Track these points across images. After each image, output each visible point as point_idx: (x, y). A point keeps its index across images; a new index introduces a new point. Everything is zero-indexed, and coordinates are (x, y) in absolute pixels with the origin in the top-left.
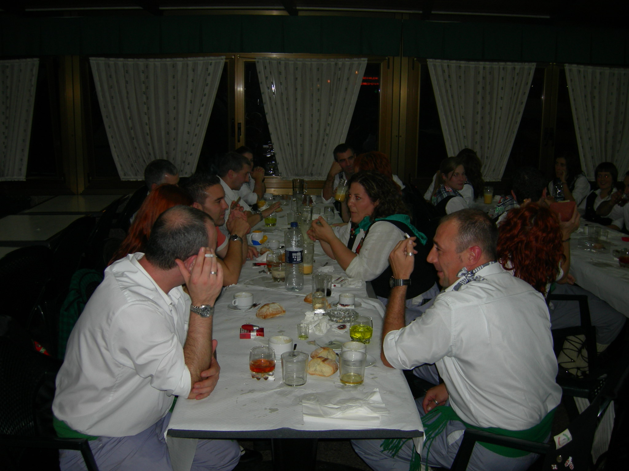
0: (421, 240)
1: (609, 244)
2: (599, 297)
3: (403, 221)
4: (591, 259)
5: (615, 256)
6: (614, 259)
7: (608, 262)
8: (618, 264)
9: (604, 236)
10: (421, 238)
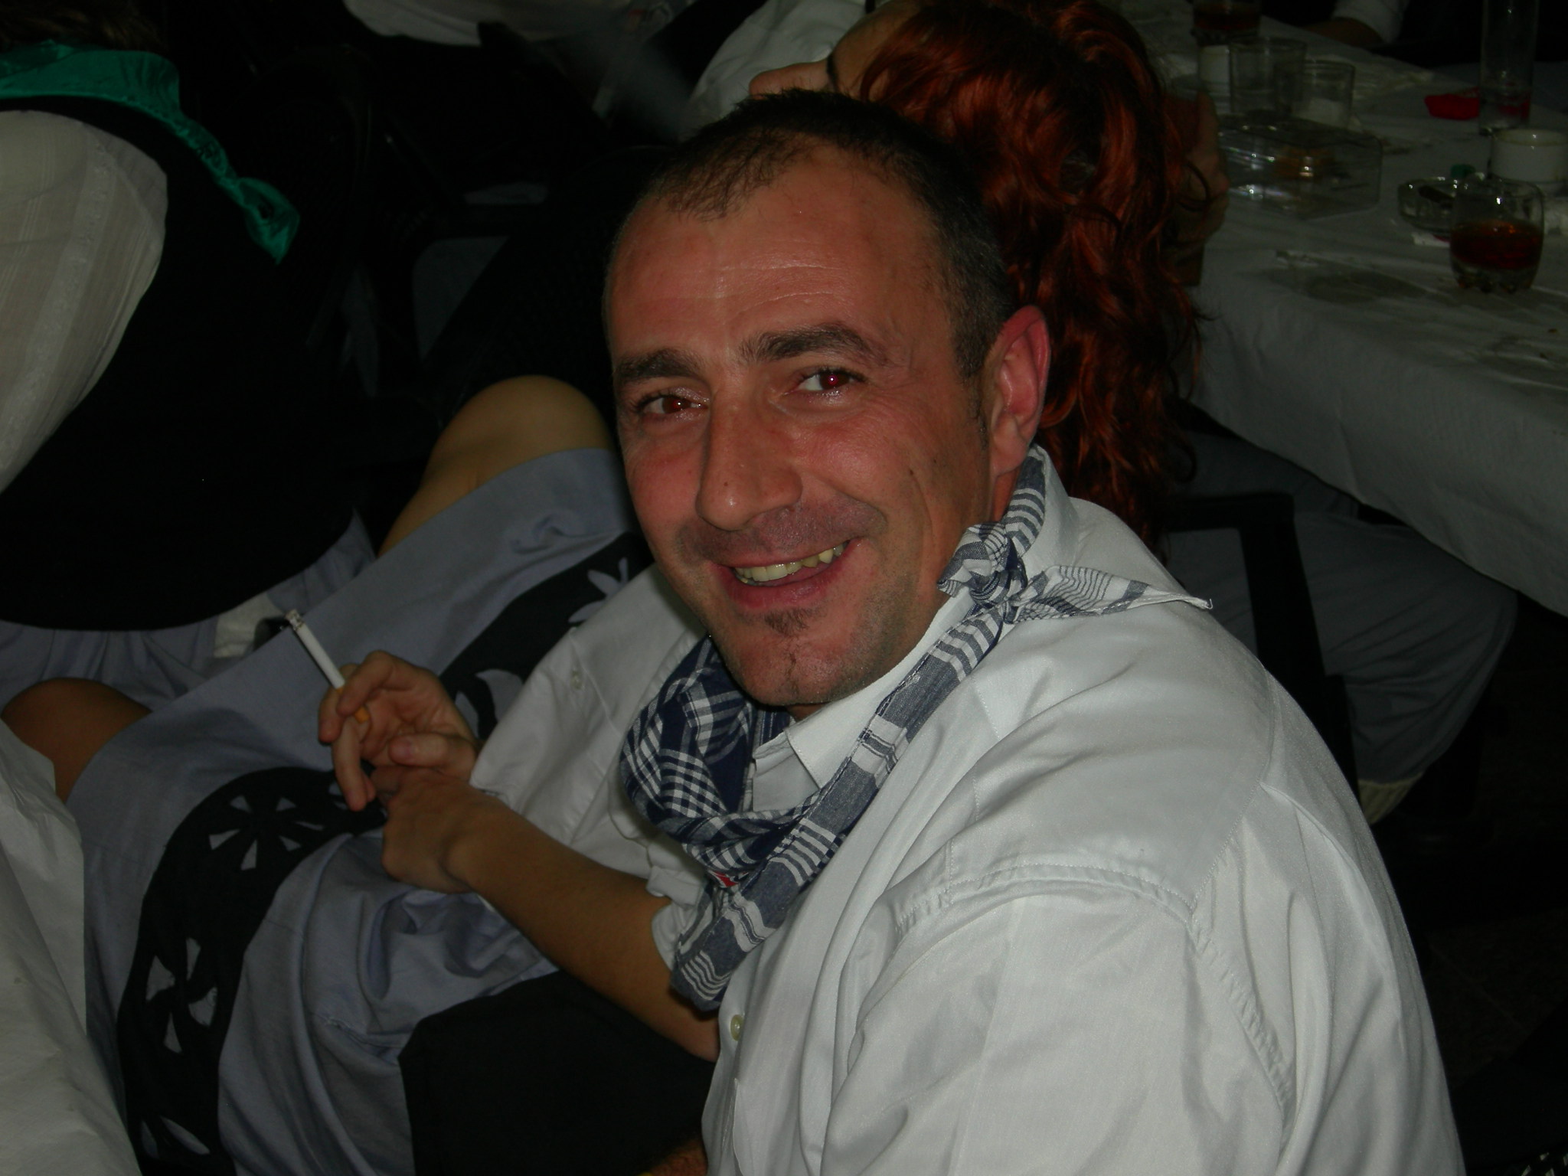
0: (261, 221)
1: (1367, 145)
2: (1355, 492)
3: (132, 98)
4: (1281, 254)
5: (1419, 225)
6: (1412, 241)
7: (1385, 263)
8: (1446, 271)
9: (1332, 95)
10: (256, 214)
